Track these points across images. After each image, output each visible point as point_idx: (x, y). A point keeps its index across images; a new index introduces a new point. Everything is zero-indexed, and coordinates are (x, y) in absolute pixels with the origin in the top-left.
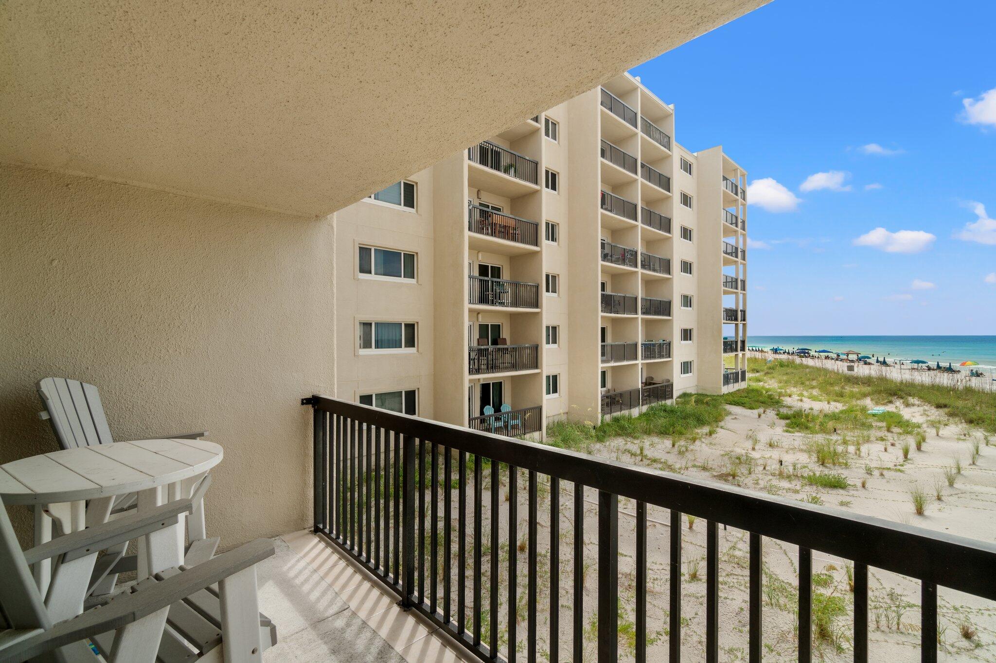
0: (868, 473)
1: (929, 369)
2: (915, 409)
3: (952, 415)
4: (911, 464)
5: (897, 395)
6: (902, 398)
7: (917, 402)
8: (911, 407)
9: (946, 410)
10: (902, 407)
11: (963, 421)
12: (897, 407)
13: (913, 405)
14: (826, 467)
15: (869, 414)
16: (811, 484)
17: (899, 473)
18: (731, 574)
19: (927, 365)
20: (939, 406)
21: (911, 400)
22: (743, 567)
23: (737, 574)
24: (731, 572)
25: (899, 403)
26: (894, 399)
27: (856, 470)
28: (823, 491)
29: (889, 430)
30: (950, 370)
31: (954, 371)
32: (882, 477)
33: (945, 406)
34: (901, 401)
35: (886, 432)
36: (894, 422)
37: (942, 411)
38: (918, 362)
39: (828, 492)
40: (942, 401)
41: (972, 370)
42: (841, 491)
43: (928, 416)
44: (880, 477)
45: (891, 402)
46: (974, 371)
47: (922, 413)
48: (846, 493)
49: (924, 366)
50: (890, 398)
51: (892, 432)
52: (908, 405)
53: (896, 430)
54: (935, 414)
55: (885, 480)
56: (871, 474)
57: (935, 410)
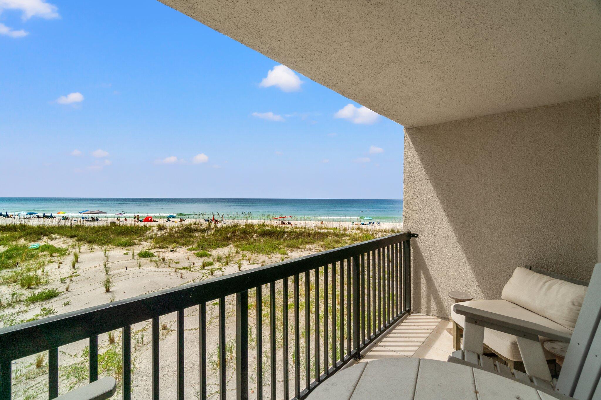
0: (62, 283)
1: (38, 217)
2: (57, 241)
3: (79, 240)
4: (80, 270)
5: (43, 234)
6: (48, 236)
7: (58, 237)
8: (55, 240)
9: (76, 238)
10: (49, 240)
11: (86, 242)
12: (45, 241)
13: (56, 238)
14: (32, 288)
15: (31, 249)
16: (33, 303)
17: (78, 277)
18: (28, 389)
19: (37, 215)
20: (71, 237)
21: (53, 236)
22: (33, 378)
23: (33, 385)
24: (27, 387)
25: (45, 239)
26: (42, 237)
27: (53, 283)
28: (44, 303)
29: (51, 256)
30: (51, 217)
31: (53, 218)
32: (72, 282)
33: (75, 236)
34: (47, 237)
35: (50, 258)
36: (52, 250)
37: (73, 240)
38: (31, 214)
39: (48, 302)
40: (73, 234)
41: (63, 216)
42: (56, 299)
43: (67, 243)
44: (71, 282)
45: (40, 239)
46: (64, 217)
47: (63, 242)
48: (60, 298)
49: (35, 216)
50: (39, 237)
51: (54, 256)
52: (52, 239)
53: (55, 254)
54: (71, 242)
55: (74, 283)
56: (65, 283)
57: (70, 239)
